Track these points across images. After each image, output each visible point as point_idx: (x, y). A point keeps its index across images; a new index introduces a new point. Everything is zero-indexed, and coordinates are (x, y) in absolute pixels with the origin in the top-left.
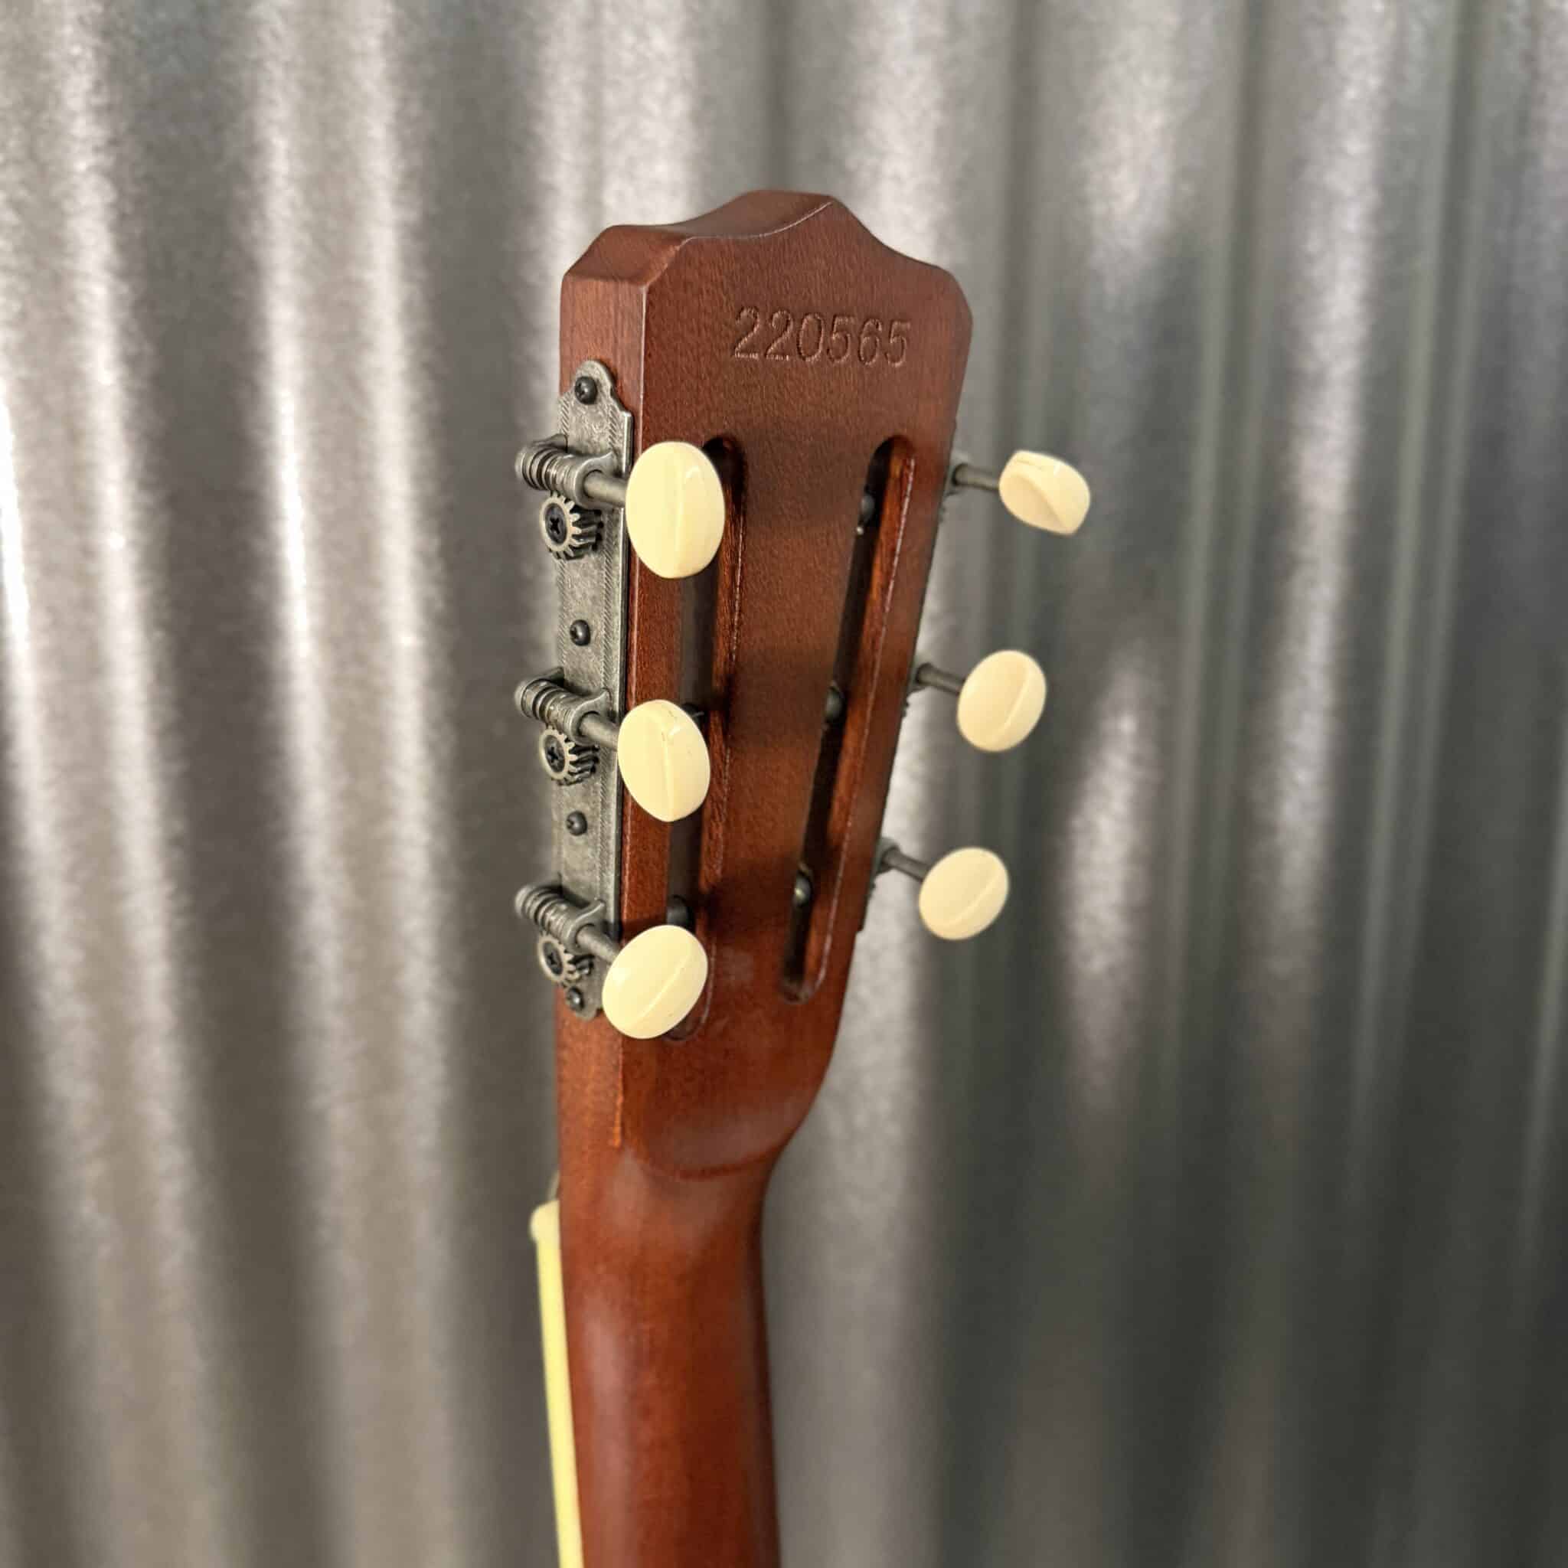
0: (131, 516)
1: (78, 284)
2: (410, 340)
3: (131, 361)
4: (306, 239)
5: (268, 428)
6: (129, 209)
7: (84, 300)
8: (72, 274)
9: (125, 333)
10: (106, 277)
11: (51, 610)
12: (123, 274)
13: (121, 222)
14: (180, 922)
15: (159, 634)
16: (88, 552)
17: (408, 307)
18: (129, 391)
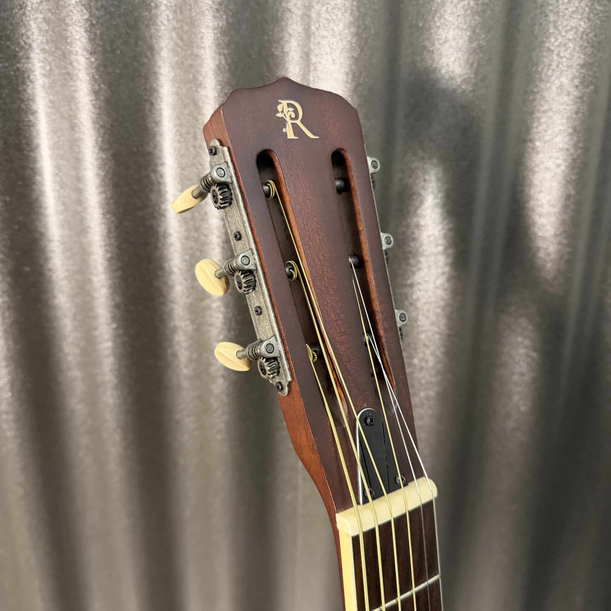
0: (96, 163)
1: (73, 57)
2: (219, 83)
3: (96, 93)
4: (174, 35)
5: (157, 123)
6: (94, 22)
7: (75, 64)
8: (71, 52)
9: (93, 79)
10: (85, 54)
11: (64, 204)
12: (92, 53)
13: (91, 27)
14: (118, 341)
15: (109, 216)
16: (79, 179)
17: (218, 67)
18: (94, 106)
